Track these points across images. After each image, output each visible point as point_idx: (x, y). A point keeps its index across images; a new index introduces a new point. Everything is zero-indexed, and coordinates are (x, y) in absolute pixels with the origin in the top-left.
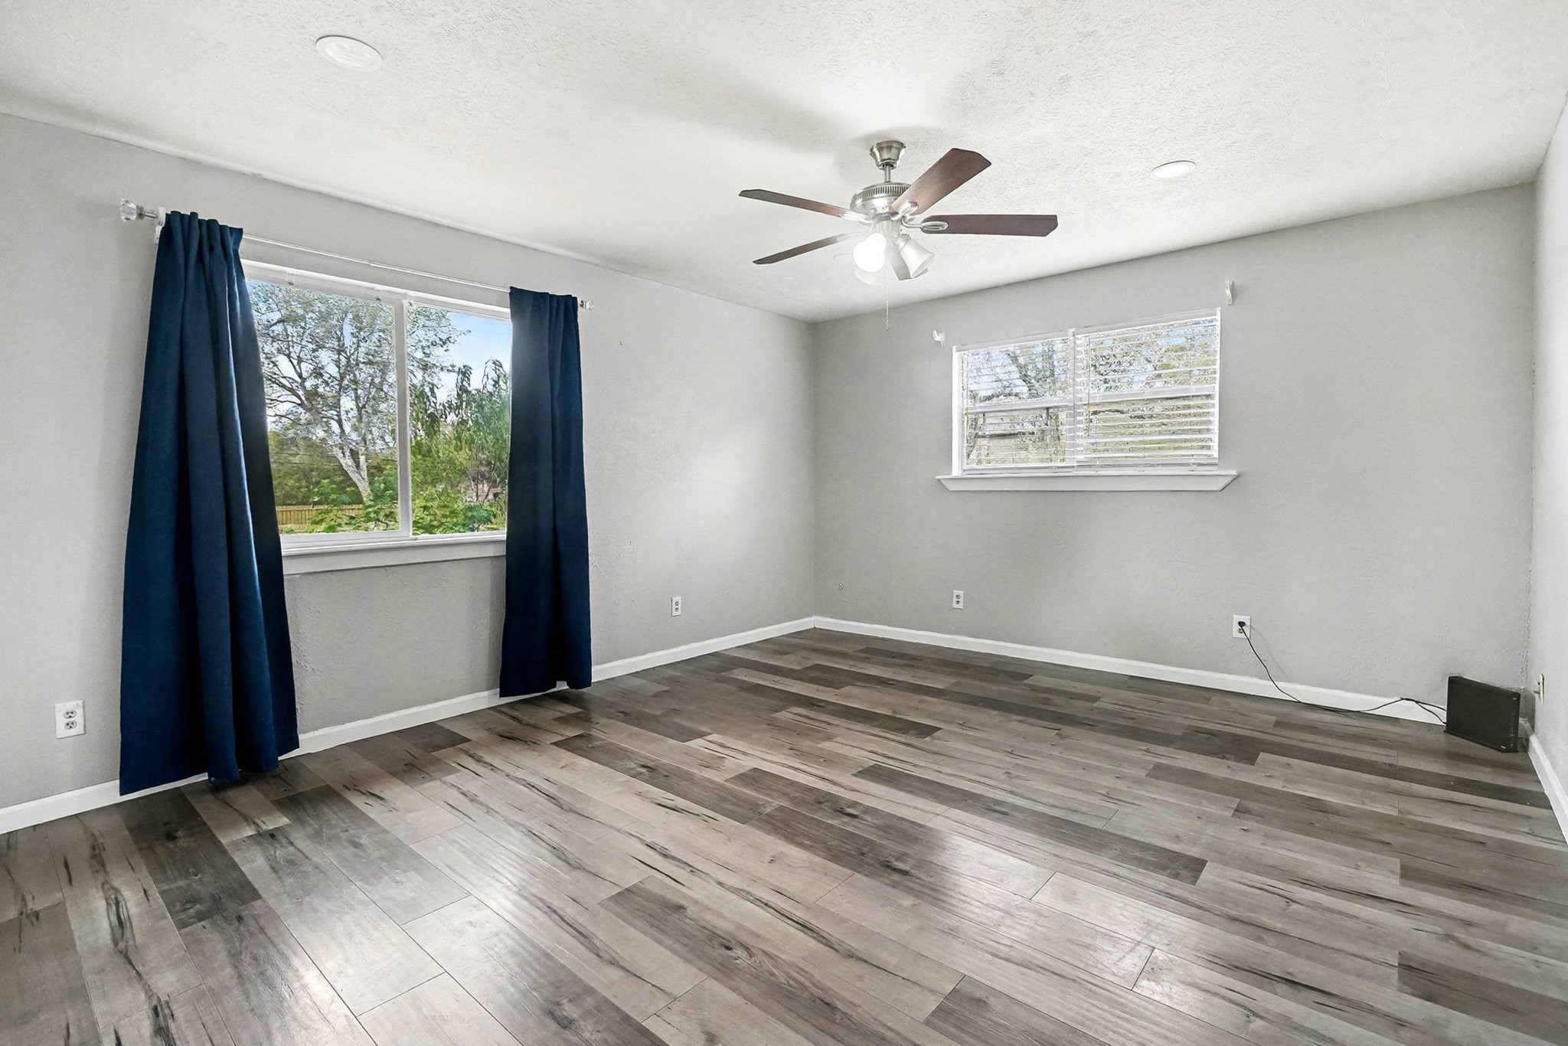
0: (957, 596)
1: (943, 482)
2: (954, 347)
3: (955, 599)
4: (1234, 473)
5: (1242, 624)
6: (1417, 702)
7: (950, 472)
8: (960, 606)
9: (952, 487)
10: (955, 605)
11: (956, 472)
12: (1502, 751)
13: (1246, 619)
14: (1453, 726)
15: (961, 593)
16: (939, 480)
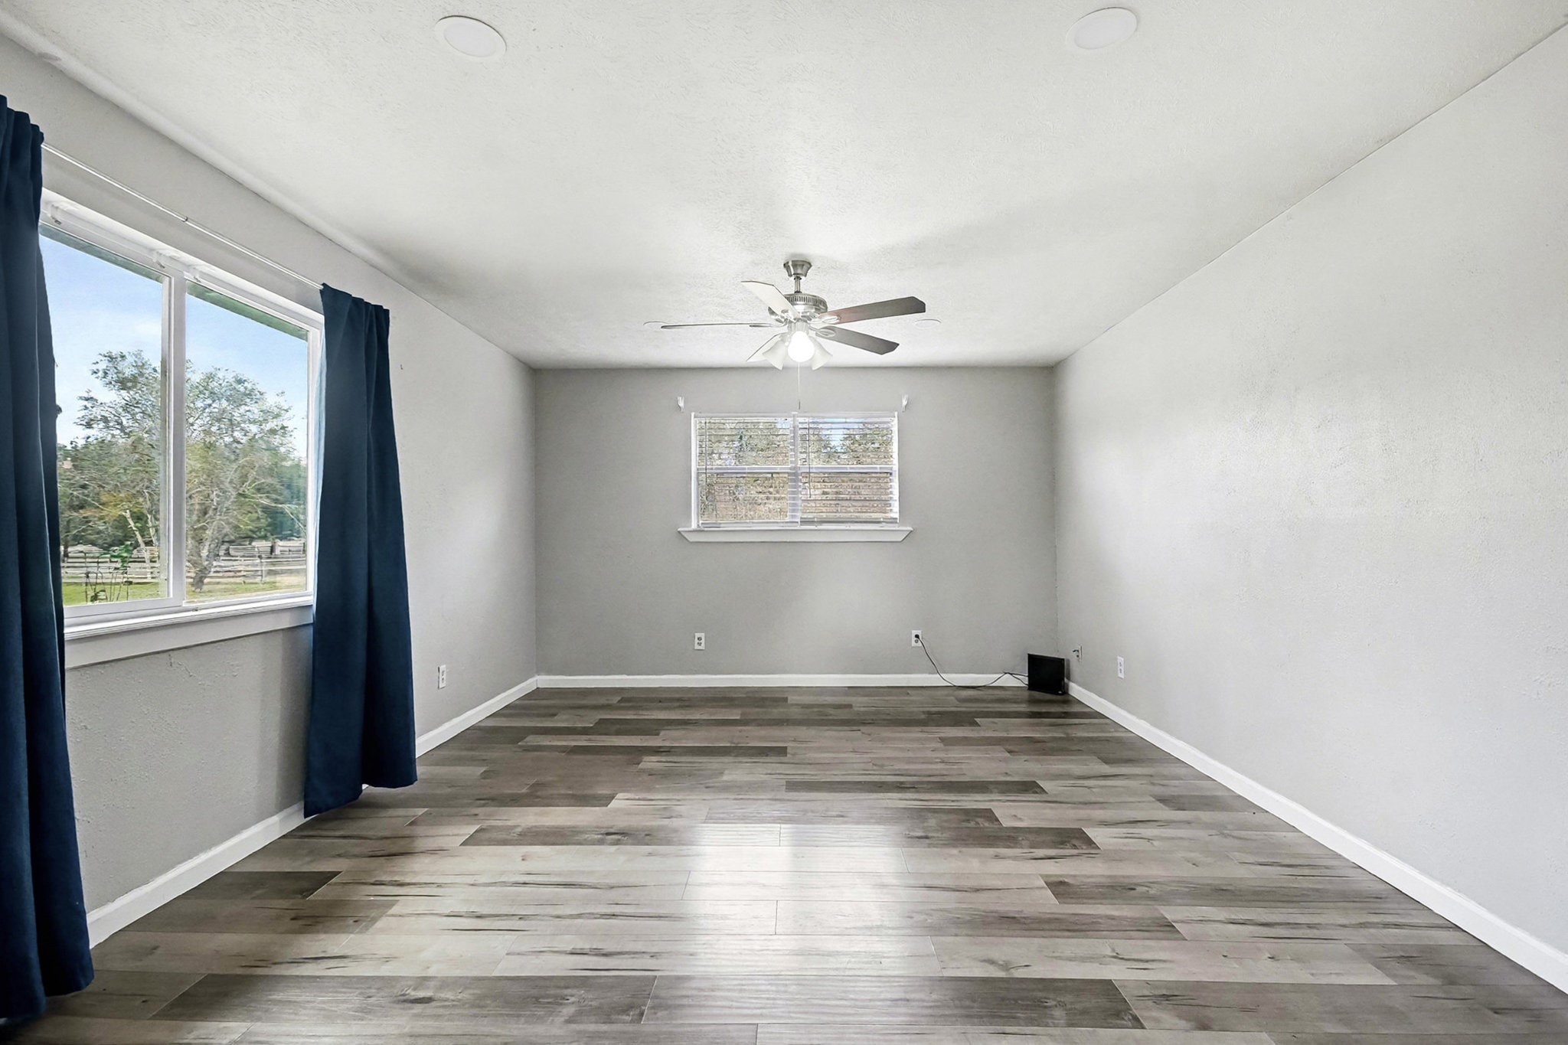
0: (698, 639)
1: (683, 533)
2: (693, 414)
3: (696, 641)
4: (911, 529)
5: (917, 636)
6: (1011, 674)
7: (691, 526)
8: (702, 647)
9: (692, 538)
10: (697, 647)
11: (694, 526)
12: (1060, 694)
13: (919, 632)
14: (1033, 685)
15: (702, 635)
16: (679, 532)
